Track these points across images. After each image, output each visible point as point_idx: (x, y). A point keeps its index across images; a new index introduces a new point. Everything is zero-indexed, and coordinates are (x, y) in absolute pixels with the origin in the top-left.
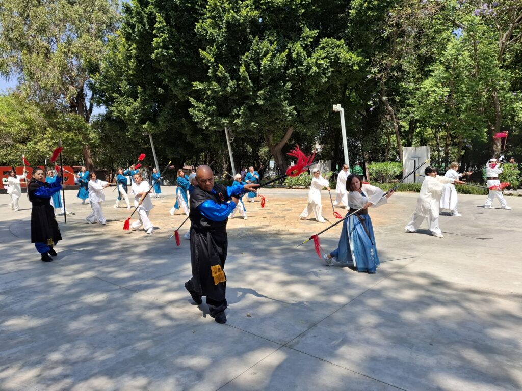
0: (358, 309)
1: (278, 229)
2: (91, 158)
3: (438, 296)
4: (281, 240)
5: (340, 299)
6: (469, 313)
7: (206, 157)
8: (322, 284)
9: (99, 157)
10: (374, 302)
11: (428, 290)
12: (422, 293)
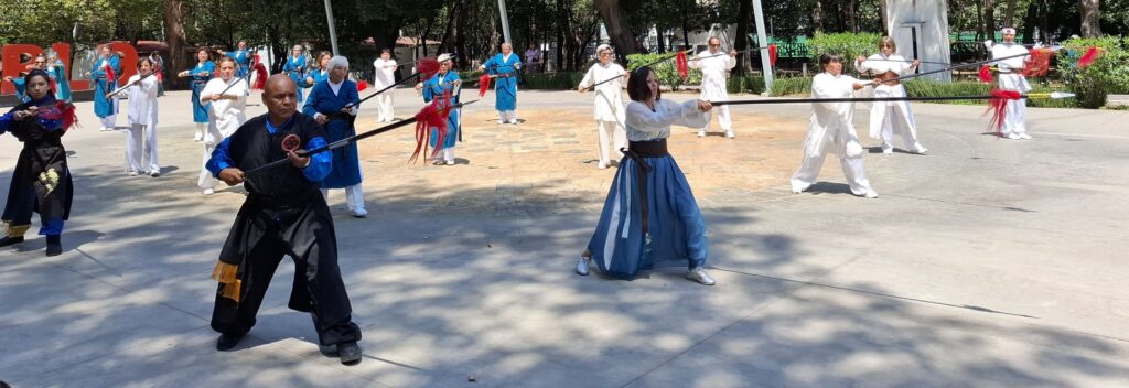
0: (704, 361)
1: (583, 189)
2: (182, 22)
3: (876, 333)
4: (583, 213)
5: (671, 342)
6: (926, 367)
7: (451, 15)
8: (645, 311)
9: (200, 20)
10: (740, 347)
11: (858, 320)
12: (845, 325)
